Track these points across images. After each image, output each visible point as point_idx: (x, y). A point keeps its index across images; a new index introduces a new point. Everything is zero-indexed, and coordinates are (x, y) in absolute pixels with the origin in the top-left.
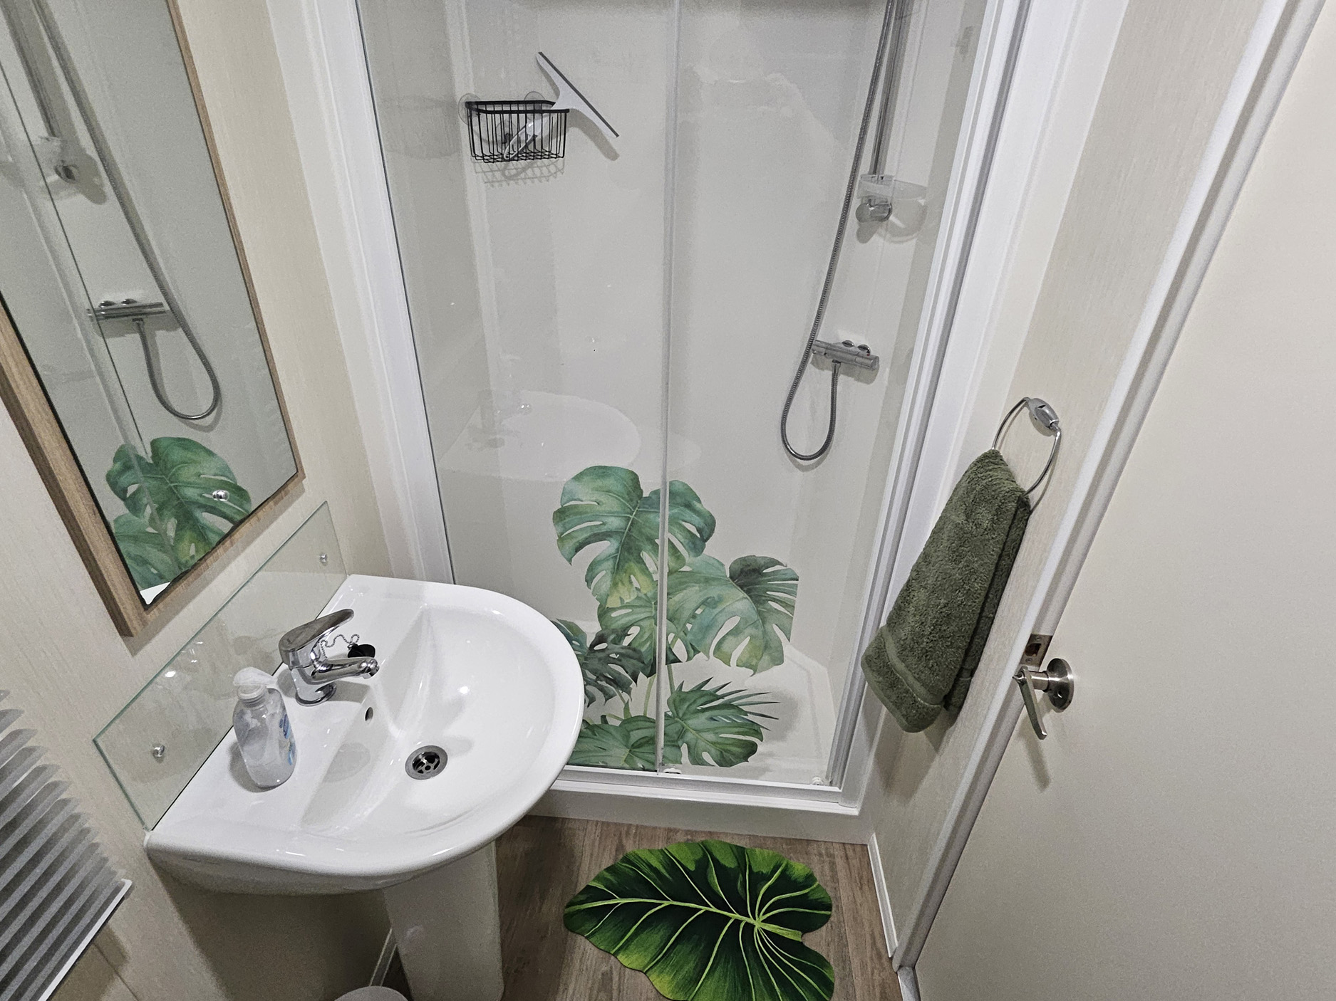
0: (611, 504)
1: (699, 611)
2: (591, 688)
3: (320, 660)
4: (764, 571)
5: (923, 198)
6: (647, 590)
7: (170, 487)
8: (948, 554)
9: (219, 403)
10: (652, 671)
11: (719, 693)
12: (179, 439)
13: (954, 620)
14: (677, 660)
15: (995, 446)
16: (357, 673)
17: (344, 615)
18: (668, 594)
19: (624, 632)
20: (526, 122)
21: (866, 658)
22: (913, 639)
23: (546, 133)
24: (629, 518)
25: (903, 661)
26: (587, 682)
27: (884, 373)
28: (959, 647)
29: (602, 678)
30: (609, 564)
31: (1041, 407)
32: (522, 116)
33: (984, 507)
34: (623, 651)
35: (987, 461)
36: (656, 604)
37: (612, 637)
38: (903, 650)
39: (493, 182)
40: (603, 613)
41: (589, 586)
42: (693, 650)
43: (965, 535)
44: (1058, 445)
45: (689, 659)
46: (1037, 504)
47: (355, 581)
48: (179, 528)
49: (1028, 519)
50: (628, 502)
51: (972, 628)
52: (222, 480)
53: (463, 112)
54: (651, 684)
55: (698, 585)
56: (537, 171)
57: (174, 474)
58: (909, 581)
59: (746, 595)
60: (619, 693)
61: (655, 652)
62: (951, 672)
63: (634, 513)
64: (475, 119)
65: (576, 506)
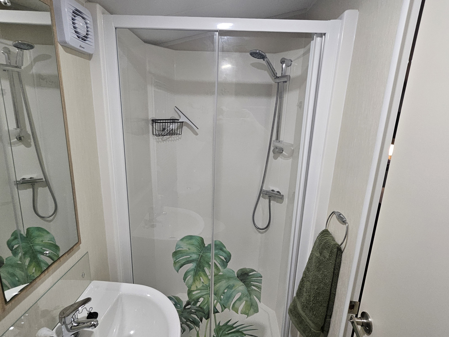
0: (193, 249)
1: (226, 291)
2: (184, 325)
3: (75, 321)
4: (249, 274)
5: (293, 147)
6: (207, 283)
7: (30, 246)
8: (315, 268)
9: (56, 212)
10: (208, 317)
11: (234, 326)
12: (38, 228)
13: (321, 295)
14: (218, 312)
15: (326, 228)
16: (89, 327)
17: (88, 300)
18: (214, 284)
19: (197, 300)
20: (170, 125)
21: (290, 310)
22: (306, 303)
23: (176, 128)
24: (200, 255)
25: (304, 312)
26: (182, 323)
27: (286, 200)
28: (324, 306)
29: (189, 321)
30: (192, 273)
31: (340, 215)
32: (169, 124)
33: (326, 250)
34: (197, 308)
35: (324, 233)
36: (210, 288)
37: (193, 302)
38: (303, 307)
39: (159, 142)
40: (190, 293)
41: (184, 281)
42: (224, 307)
43: (321, 261)
44: (347, 228)
45: (222, 311)
46: (344, 250)
47: (95, 283)
48: (30, 262)
49: (342, 255)
50: (200, 249)
51: (328, 298)
52: (50, 243)
53: (151, 122)
54: (207, 323)
55: (225, 280)
56: (173, 139)
57: (33, 240)
58: (302, 278)
59: (243, 284)
60: (195, 327)
61: (209, 309)
62: (323, 317)
63: (202, 253)
64: (154, 124)
65: (181, 250)
